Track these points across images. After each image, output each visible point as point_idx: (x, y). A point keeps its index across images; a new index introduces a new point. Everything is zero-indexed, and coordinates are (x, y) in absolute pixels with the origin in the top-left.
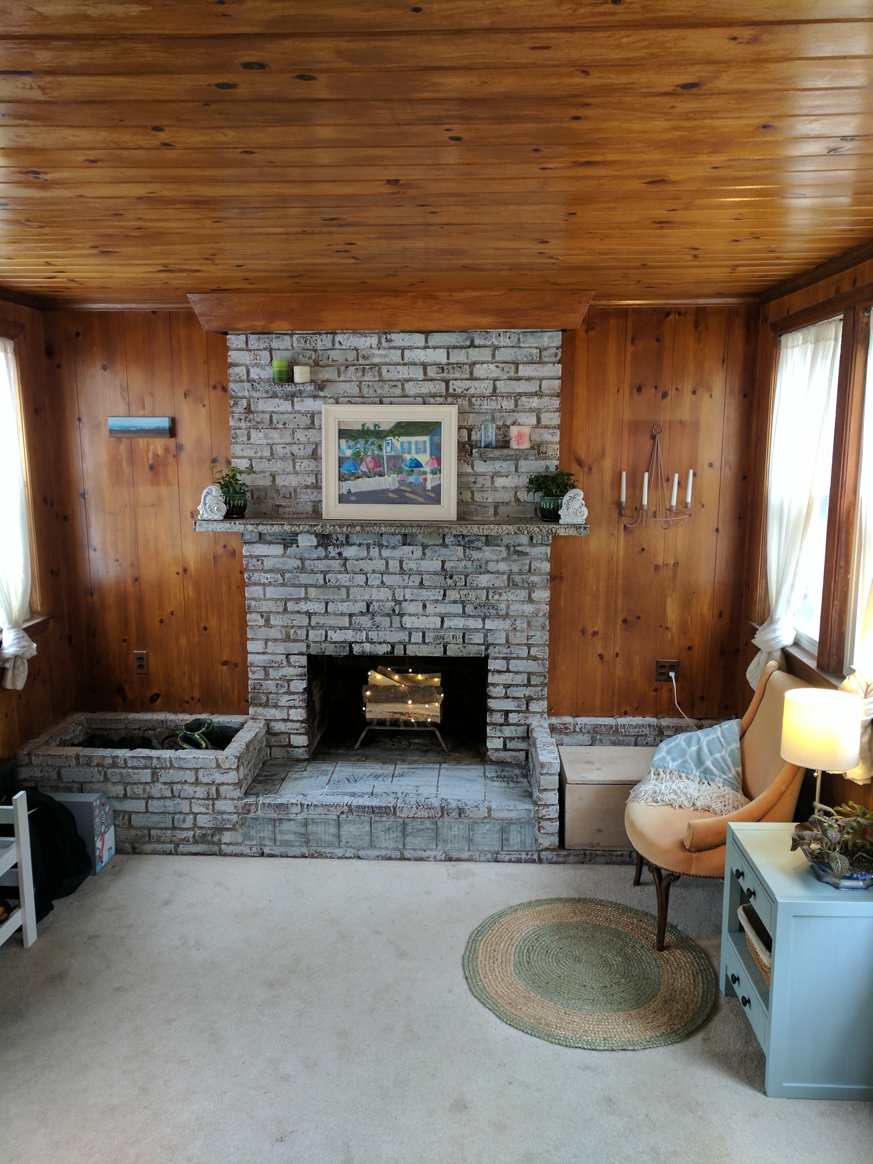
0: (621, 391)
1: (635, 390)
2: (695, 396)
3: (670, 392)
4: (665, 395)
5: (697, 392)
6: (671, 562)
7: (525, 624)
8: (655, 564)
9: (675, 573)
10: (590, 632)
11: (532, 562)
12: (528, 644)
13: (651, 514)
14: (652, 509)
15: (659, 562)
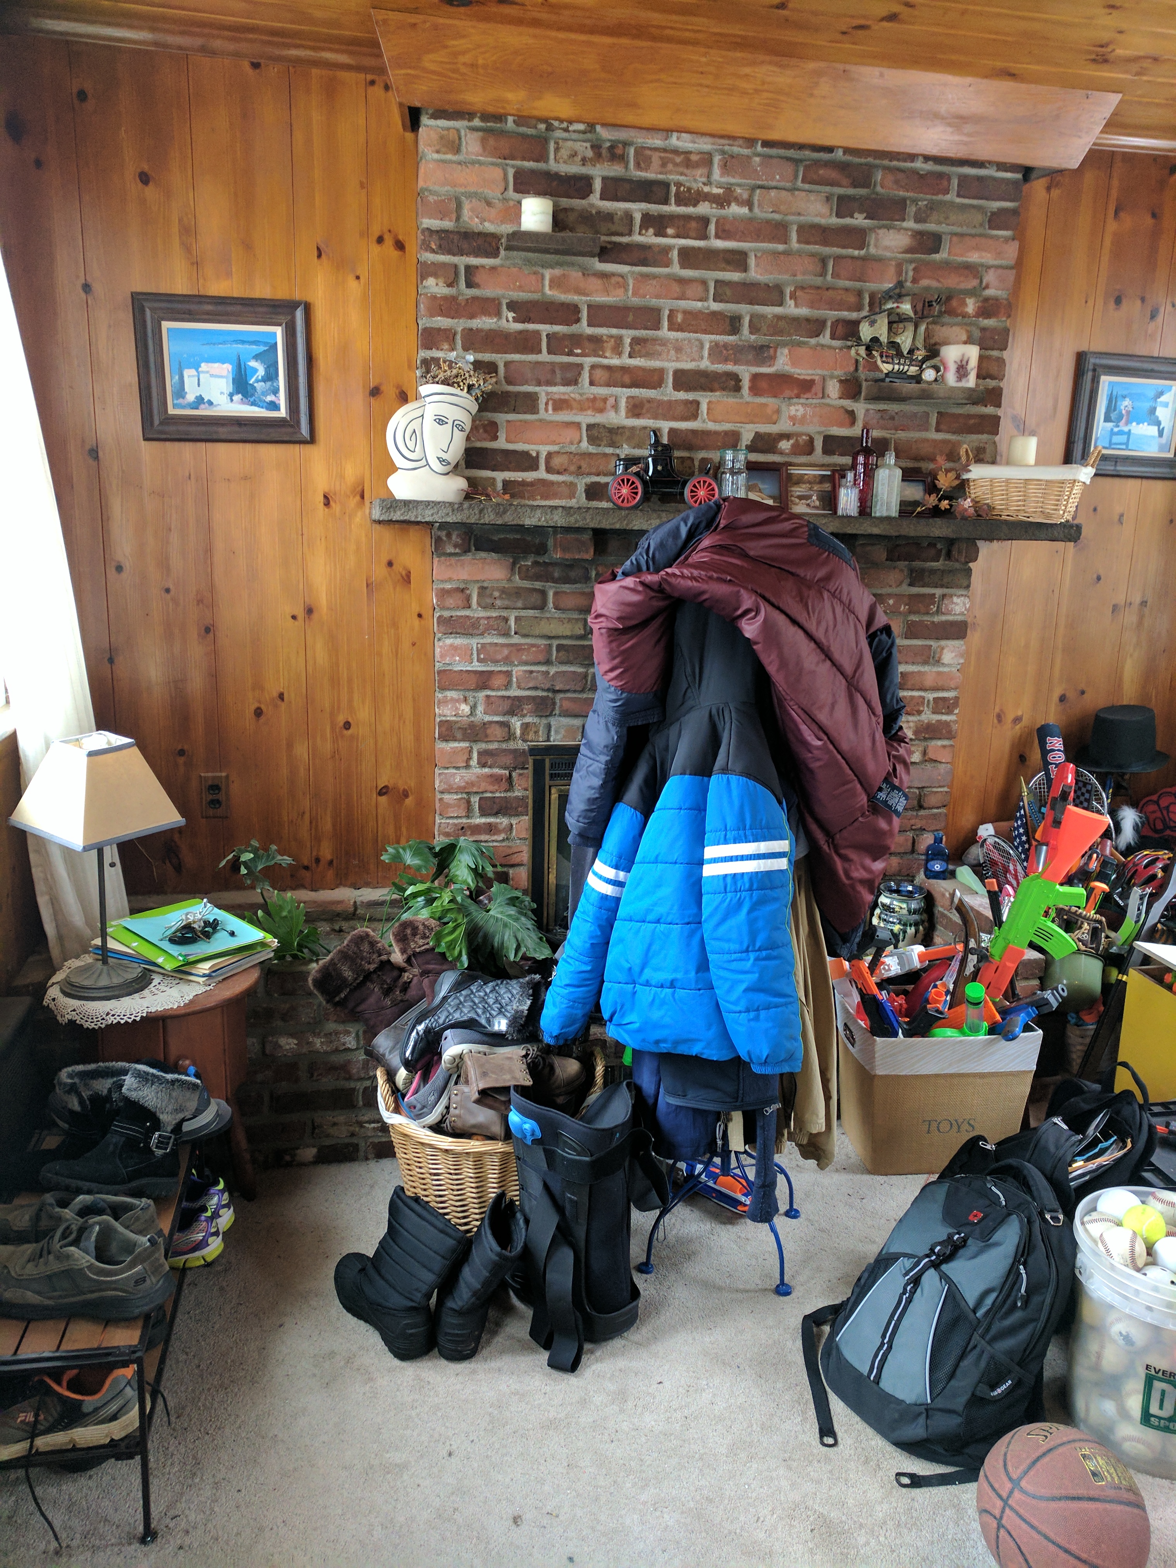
0: (1091, 302)
1: (1112, 301)
3: (1162, 310)
4: (1155, 313)
6: (1137, 599)
7: (923, 703)
8: (1114, 602)
9: (1141, 617)
10: (1010, 717)
11: (944, 596)
12: (925, 739)
13: (1116, 518)
14: (1118, 509)
15: (1120, 599)
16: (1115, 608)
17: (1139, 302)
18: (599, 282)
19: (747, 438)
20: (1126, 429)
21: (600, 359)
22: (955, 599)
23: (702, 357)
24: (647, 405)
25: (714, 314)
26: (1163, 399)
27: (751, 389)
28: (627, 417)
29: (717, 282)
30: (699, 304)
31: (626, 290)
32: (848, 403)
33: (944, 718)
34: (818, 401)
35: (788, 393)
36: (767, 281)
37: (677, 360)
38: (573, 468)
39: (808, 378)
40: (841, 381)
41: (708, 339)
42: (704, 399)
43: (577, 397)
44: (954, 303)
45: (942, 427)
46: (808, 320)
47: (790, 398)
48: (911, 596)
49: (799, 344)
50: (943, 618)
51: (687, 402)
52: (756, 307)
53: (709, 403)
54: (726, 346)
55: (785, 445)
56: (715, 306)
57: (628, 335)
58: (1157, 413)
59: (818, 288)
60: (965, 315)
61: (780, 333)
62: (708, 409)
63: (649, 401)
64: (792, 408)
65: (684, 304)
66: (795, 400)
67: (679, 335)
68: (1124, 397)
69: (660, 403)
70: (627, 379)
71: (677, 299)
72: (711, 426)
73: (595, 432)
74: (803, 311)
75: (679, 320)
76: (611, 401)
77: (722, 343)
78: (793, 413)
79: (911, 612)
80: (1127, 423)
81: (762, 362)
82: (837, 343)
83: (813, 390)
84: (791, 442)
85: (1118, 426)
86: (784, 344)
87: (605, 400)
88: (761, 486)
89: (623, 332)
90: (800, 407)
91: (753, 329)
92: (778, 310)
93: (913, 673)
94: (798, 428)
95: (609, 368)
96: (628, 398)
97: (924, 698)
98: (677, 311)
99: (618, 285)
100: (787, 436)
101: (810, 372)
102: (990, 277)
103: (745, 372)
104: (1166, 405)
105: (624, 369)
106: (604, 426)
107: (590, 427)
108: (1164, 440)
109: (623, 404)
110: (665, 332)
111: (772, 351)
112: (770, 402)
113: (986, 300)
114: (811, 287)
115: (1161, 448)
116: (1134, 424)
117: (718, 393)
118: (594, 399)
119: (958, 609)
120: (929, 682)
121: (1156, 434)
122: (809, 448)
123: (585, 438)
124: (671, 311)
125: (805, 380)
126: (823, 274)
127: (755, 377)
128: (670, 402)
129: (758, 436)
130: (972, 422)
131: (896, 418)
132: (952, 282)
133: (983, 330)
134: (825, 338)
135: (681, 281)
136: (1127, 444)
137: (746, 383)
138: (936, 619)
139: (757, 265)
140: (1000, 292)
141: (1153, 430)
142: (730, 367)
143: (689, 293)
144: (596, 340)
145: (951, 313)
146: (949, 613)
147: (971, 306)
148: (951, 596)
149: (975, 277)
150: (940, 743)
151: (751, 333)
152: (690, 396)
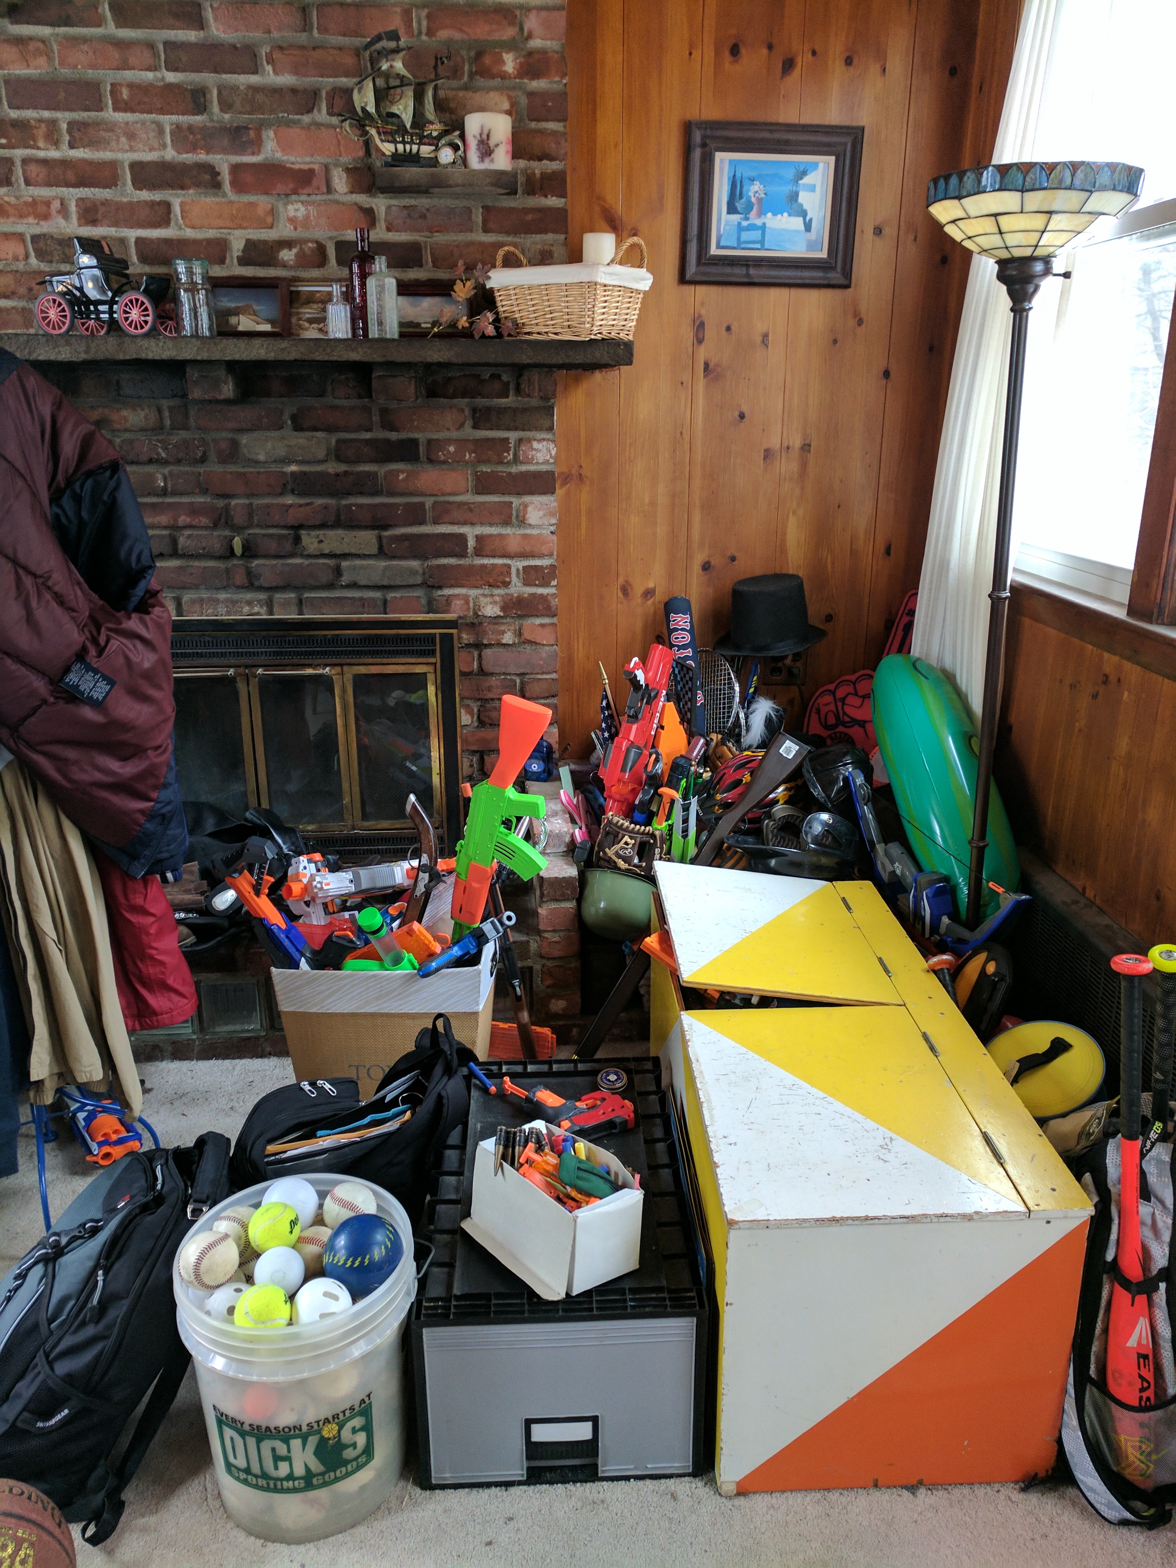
0: (697, 55)
1: (727, 53)
2: (851, 69)
3: (799, 60)
4: (788, 65)
5: (855, 61)
6: (797, 442)
7: (509, 573)
8: (765, 446)
9: (804, 466)
10: (638, 590)
11: (520, 441)
12: (520, 617)
13: (759, 339)
14: (760, 327)
15: (775, 442)
16: (768, 454)
17: (765, 51)
18: (14, 49)
19: (237, 246)
20: (758, 222)
21: (34, 151)
22: (535, 445)
23: (164, 146)
24: (102, 209)
25: (170, 87)
26: (806, 180)
27: (233, 183)
28: (80, 226)
29: (166, 43)
30: (150, 75)
31: (50, 59)
32: (362, 199)
33: (541, 591)
34: (324, 197)
35: (280, 188)
36: (231, 41)
37: (132, 149)
38: (22, 290)
39: (305, 167)
40: (348, 170)
41: (168, 120)
42: (176, 200)
43: (13, 200)
44: (487, 60)
45: (491, 225)
46: (294, 91)
47: (287, 195)
48: (478, 442)
49: (289, 124)
50: (524, 468)
51: (153, 204)
52: (224, 76)
53: (182, 204)
54: (191, 128)
55: (287, 255)
56: (172, 77)
57: (63, 118)
58: (800, 200)
59: (303, 48)
60: (504, 76)
61: (260, 109)
62: (182, 211)
63: (103, 204)
64: (290, 207)
65: (129, 75)
66: (294, 197)
67: (129, 117)
68: (752, 180)
69: (119, 206)
70: (71, 176)
71: (118, 69)
72: (189, 233)
73: (41, 244)
74: (286, 80)
75: (125, 97)
76: (56, 205)
77: (185, 126)
78: (292, 213)
79: (480, 461)
80: (760, 214)
81: (241, 149)
82: (335, 120)
83: (315, 183)
84: (295, 251)
85: (747, 219)
86: (268, 124)
87: (48, 204)
88: (256, 307)
89: (59, 115)
90: (300, 205)
91: (225, 106)
92: (254, 79)
93: (491, 536)
94: (300, 233)
95: (45, 162)
96: (77, 201)
97: (509, 566)
98: (121, 85)
99: (38, 53)
100: (288, 244)
101: (308, 159)
102: (532, 23)
103: (223, 162)
104: (812, 188)
105: (65, 163)
106: (52, 237)
107: (35, 238)
108: (813, 235)
109: (73, 208)
110: (110, 114)
111: (252, 134)
112: (263, 201)
113: (530, 54)
114: (291, 46)
115: (811, 246)
116: (769, 215)
117: (191, 191)
118: (34, 203)
119: (540, 457)
120: (513, 546)
121: (802, 227)
122: (320, 257)
123: (32, 254)
124: (112, 85)
125: (300, 171)
126: (306, 27)
127: (236, 169)
128: (131, 203)
129: (251, 245)
130: (529, 217)
131: (428, 214)
132: (481, 31)
133: (531, 94)
134: (322, 115)
135: (121, 45)
136: (762, 242)
137: (226, 177)
138: (514, 469)
139: (216, 19)
140: (549, 43)
141: (797, 223)
142: (202, 157)
143: (132, 60)
144: (21, 126)
145: (485, 72)
146: (529, 462)
147: (510, 63)
148: (529, 440)
149: (512, 23)
150: (538, 621)
151: (222, 110)
152: (157, 196)
